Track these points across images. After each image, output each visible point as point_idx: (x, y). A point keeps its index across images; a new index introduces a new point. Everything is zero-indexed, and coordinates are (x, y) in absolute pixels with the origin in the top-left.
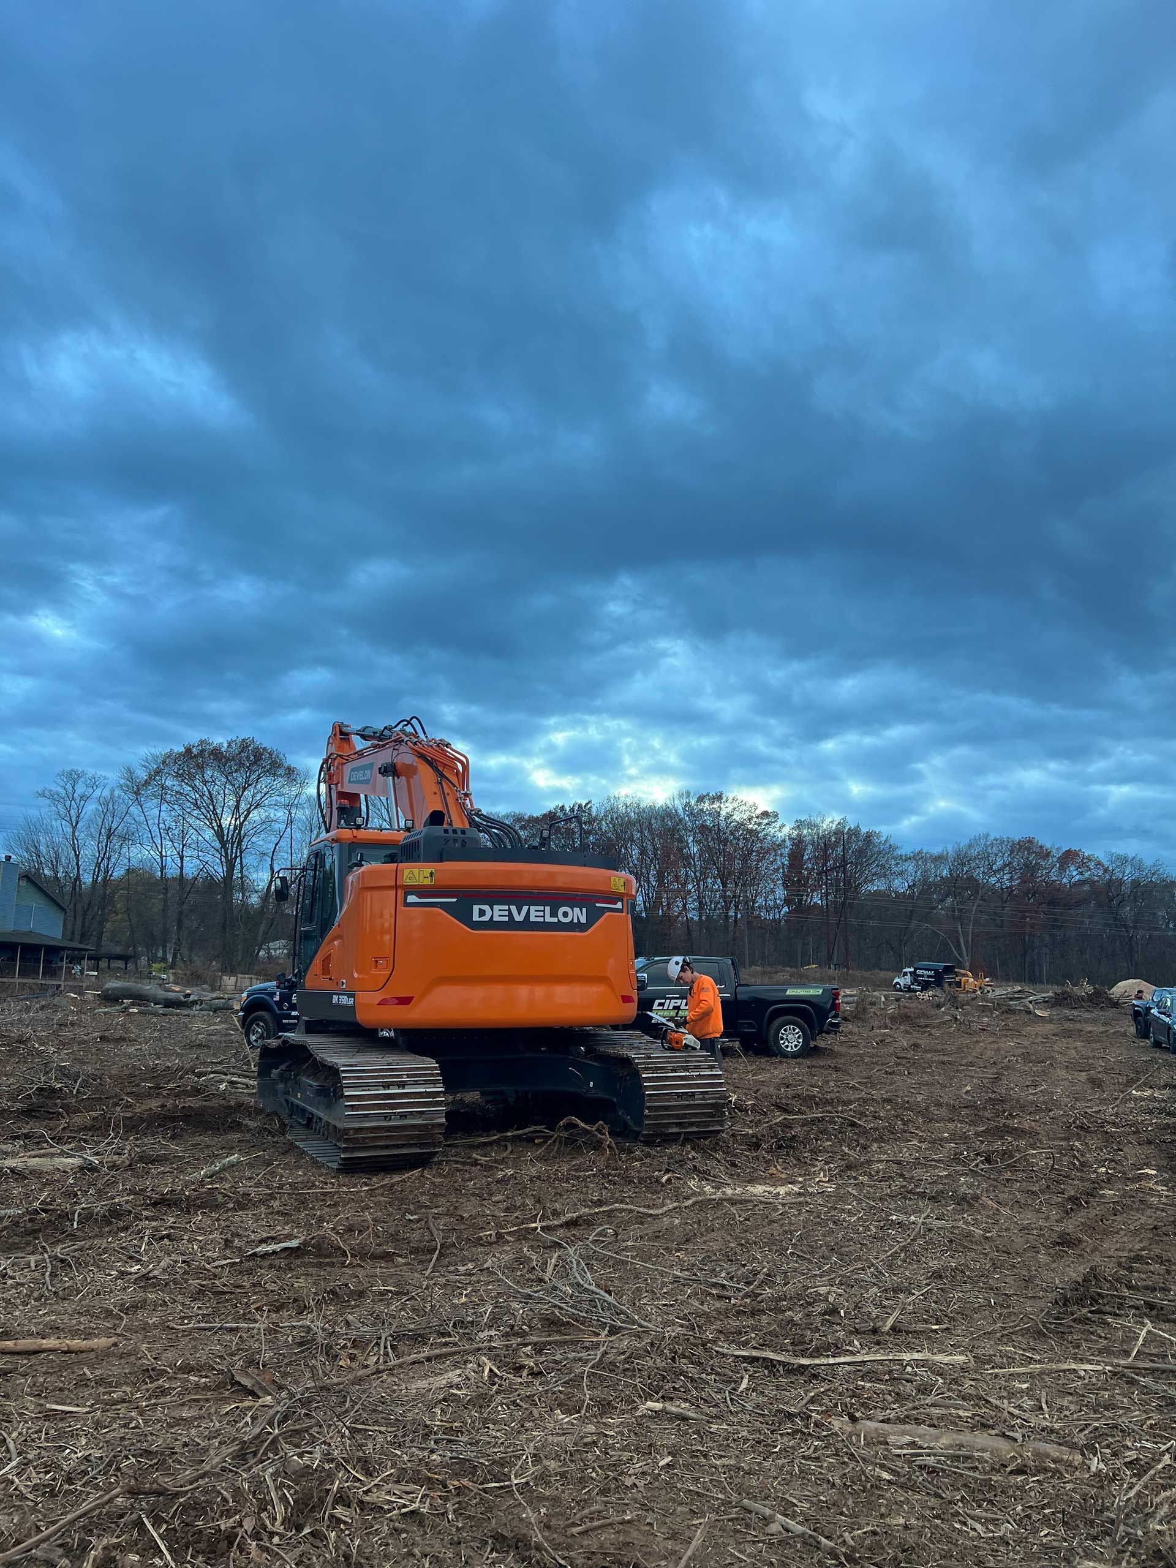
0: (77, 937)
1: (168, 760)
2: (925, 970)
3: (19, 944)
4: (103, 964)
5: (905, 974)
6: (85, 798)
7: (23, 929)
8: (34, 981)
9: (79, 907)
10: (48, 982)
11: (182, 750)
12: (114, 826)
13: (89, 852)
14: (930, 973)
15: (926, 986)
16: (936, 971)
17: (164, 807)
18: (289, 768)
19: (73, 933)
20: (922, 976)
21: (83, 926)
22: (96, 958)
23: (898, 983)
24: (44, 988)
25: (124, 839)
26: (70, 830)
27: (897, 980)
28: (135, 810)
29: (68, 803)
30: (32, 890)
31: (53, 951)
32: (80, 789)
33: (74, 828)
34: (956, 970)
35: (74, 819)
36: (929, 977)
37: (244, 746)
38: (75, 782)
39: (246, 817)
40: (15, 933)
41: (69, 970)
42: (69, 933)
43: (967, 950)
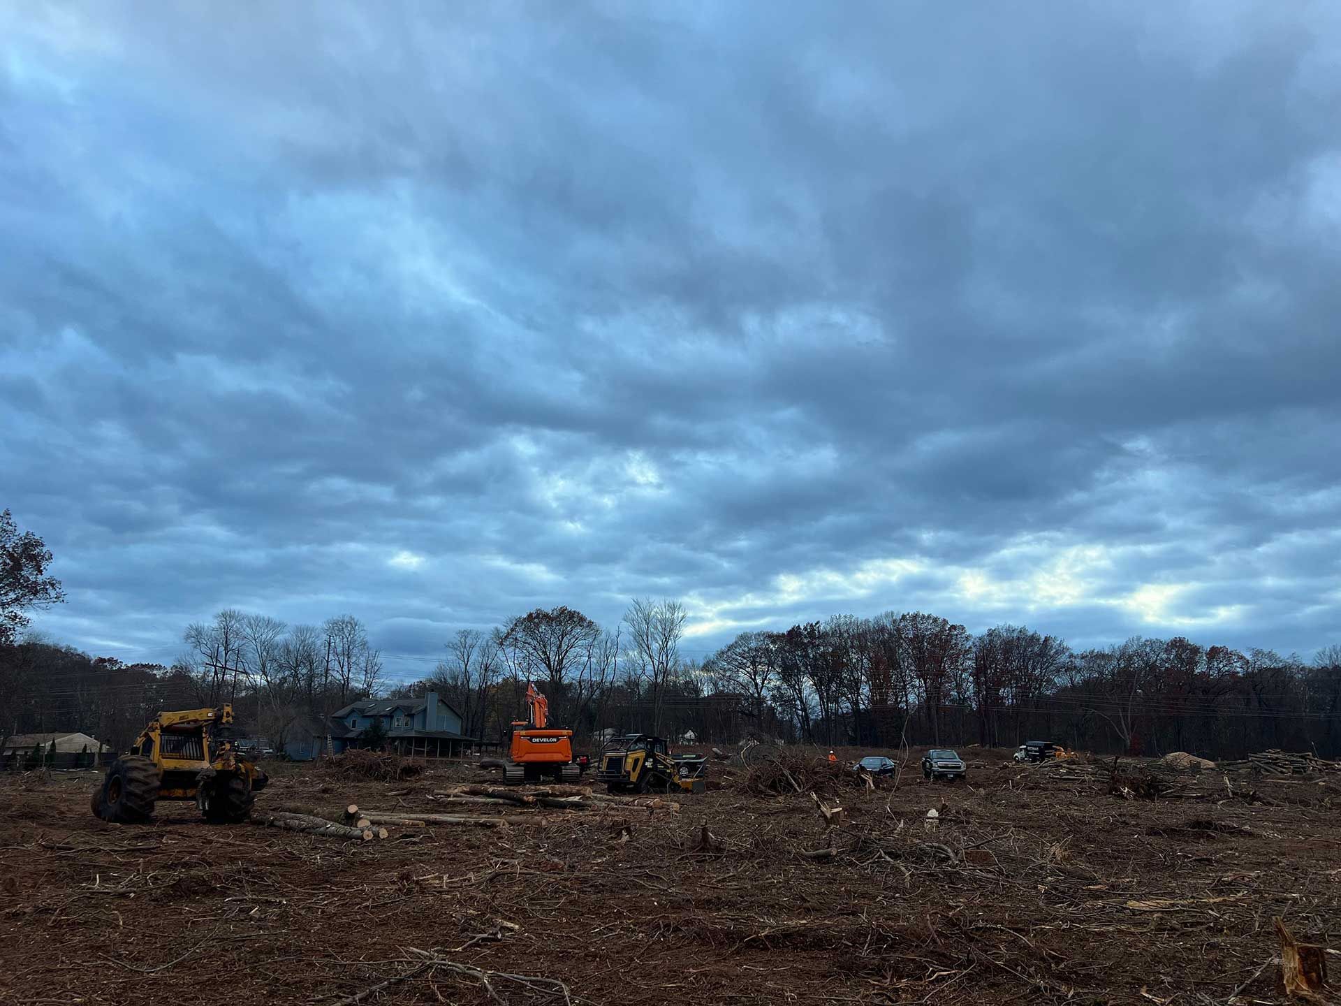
0: (469, 733)
1: (520, 621)
2: (1033, 746)
3: (438, 738)
4: (484, 748)
5: (1021, 750)
6: (472, 646)
7: (440, 730)
8: (447, 759)
9: (470, 715)
10: (455, 760)
11: (525, 616)
12: (489, 663)
13: (475, 676)
14: (1035, 749)
15: (1034, 759)
16: (1039, 747)
17: (517, 650)
18: (590, 622)
19: (467, 730)
20: (1031, 751)
21: (472, 726)
22: (480, 745)
23: (1016, 757)
24: (452, 763)
25: (494, 672)
26: (464, 666)
27: (1016, 754)
28: (500, 654)
29: (462, 650)
30: (444, 707)
31: (456, 743)
32: (469, 641)
33: (466, 665)
34: (1054, 746)
35: (466, 660)
36: (1036, 751)
37: (563, 611)
38: (466, 637)
39: (565, 654)
40: (436, 733)
41: (465, 752)
42: (464, 730)
43: (1127, 729)
